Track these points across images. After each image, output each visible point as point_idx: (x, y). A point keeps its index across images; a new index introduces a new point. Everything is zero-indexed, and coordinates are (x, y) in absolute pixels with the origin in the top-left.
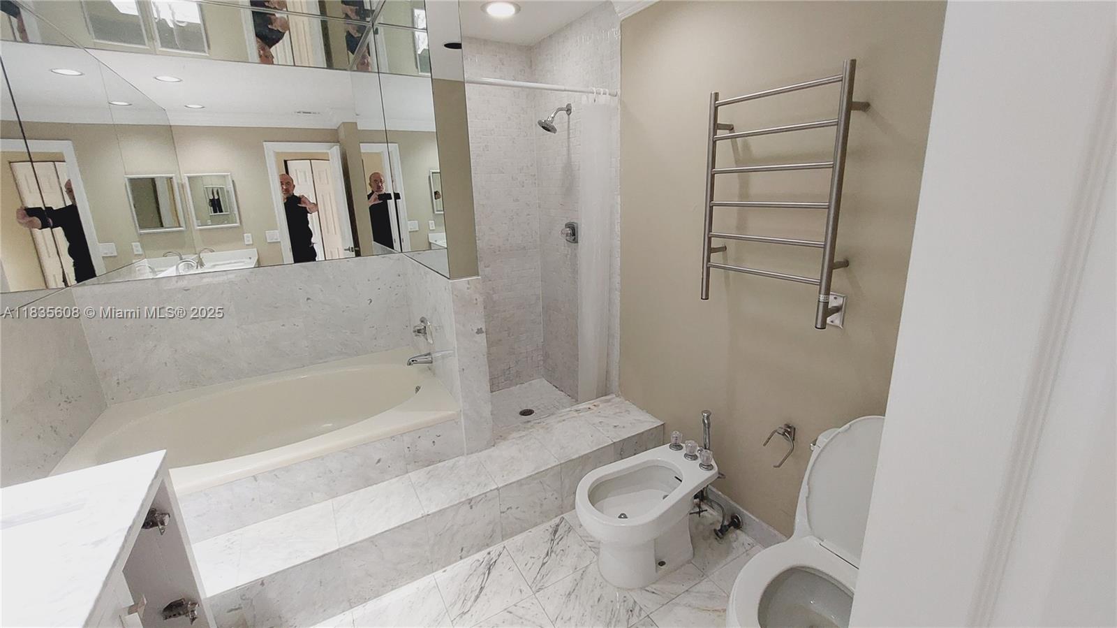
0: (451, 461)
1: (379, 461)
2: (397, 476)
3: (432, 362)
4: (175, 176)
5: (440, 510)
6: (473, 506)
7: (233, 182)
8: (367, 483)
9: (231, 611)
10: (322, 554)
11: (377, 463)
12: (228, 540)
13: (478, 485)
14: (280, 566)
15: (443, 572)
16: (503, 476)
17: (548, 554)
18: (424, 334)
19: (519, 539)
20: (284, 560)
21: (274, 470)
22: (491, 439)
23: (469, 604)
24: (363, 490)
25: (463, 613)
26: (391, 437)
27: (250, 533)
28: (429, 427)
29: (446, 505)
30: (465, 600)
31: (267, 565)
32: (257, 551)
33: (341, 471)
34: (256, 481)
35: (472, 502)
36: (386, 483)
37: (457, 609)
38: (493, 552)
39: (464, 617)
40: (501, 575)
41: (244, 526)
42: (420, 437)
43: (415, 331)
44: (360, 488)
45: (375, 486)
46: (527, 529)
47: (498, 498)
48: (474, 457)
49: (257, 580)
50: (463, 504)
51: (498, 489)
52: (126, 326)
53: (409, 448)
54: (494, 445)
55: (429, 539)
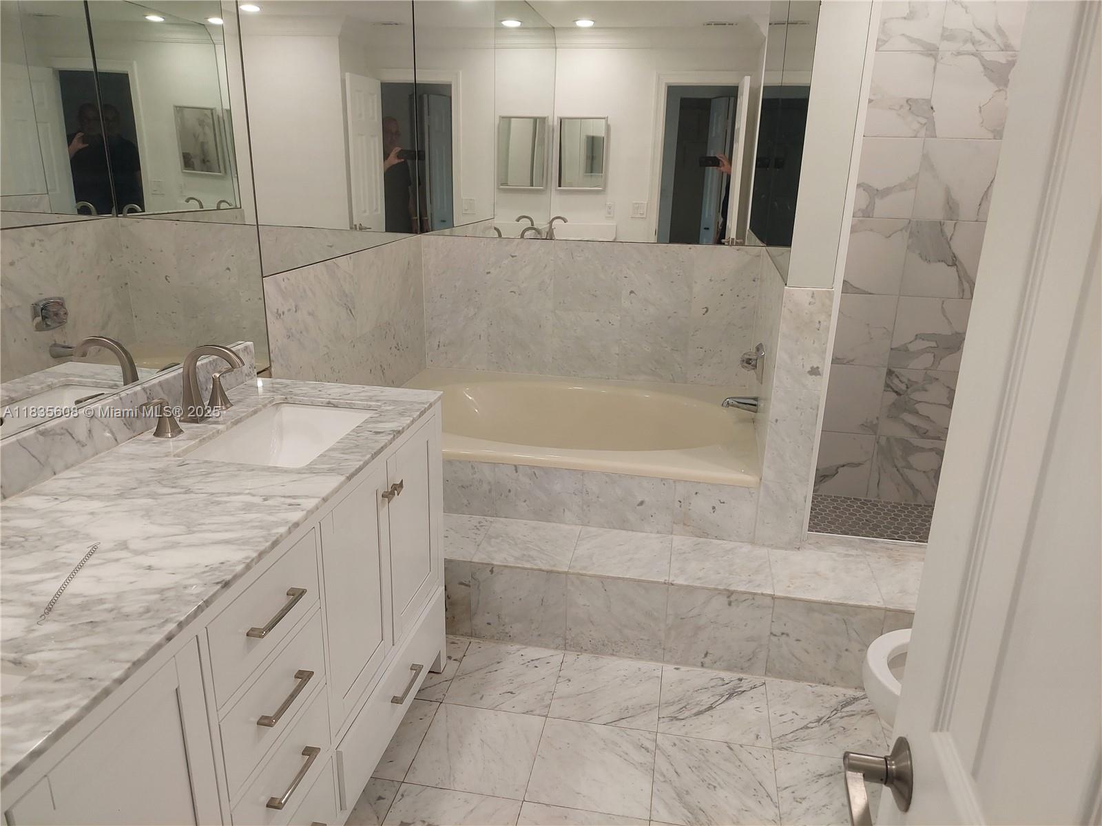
1: (641, 503)
2: (658, 532)
3: (756, 412)
4: (548, 117)
5: (687, 586)
6: (732, 604)
7: (608, 128)
8: (623, 524)
9: (461, 583)
10: (550, 568)
11: (638, 505)
12: (479, 523)
13: (750, 582)
14: (511, 562)
15: (675, 668)
16: (789, 587)
17: (819, 720)
18: (755, 366)
19: (790, 685)
20: (517, 559)
21: (533, 467)
22: (797, 537)
23: (687, 714)
24: (616, 531)
25: (675, 717)
26: (662, 480)
27: (499, 524)
28: (712, 485)
29: (697, 584)
30: (685, 707)
31: (501, 556)
32: (498, 541)
33: (598, 497)
34: (517, 472)
35: (733, 598)
36: (644, 534)
37: (671, 710)
38: (747, 681)
39: (674, 722)
40: (742, 708)
41: (497, 517)
42: (696, 493)
43: (743, 361)
44: (614, 528)
45: (630, 533)
46: (806, 680)
47: (771, 610)
48: (763, 551)
49: (488, 564)
50: (719, 593)
51: (773, 597)
52: (455, 286)
53: (680, 502)
54: (799, 548)
55: (667, 616)
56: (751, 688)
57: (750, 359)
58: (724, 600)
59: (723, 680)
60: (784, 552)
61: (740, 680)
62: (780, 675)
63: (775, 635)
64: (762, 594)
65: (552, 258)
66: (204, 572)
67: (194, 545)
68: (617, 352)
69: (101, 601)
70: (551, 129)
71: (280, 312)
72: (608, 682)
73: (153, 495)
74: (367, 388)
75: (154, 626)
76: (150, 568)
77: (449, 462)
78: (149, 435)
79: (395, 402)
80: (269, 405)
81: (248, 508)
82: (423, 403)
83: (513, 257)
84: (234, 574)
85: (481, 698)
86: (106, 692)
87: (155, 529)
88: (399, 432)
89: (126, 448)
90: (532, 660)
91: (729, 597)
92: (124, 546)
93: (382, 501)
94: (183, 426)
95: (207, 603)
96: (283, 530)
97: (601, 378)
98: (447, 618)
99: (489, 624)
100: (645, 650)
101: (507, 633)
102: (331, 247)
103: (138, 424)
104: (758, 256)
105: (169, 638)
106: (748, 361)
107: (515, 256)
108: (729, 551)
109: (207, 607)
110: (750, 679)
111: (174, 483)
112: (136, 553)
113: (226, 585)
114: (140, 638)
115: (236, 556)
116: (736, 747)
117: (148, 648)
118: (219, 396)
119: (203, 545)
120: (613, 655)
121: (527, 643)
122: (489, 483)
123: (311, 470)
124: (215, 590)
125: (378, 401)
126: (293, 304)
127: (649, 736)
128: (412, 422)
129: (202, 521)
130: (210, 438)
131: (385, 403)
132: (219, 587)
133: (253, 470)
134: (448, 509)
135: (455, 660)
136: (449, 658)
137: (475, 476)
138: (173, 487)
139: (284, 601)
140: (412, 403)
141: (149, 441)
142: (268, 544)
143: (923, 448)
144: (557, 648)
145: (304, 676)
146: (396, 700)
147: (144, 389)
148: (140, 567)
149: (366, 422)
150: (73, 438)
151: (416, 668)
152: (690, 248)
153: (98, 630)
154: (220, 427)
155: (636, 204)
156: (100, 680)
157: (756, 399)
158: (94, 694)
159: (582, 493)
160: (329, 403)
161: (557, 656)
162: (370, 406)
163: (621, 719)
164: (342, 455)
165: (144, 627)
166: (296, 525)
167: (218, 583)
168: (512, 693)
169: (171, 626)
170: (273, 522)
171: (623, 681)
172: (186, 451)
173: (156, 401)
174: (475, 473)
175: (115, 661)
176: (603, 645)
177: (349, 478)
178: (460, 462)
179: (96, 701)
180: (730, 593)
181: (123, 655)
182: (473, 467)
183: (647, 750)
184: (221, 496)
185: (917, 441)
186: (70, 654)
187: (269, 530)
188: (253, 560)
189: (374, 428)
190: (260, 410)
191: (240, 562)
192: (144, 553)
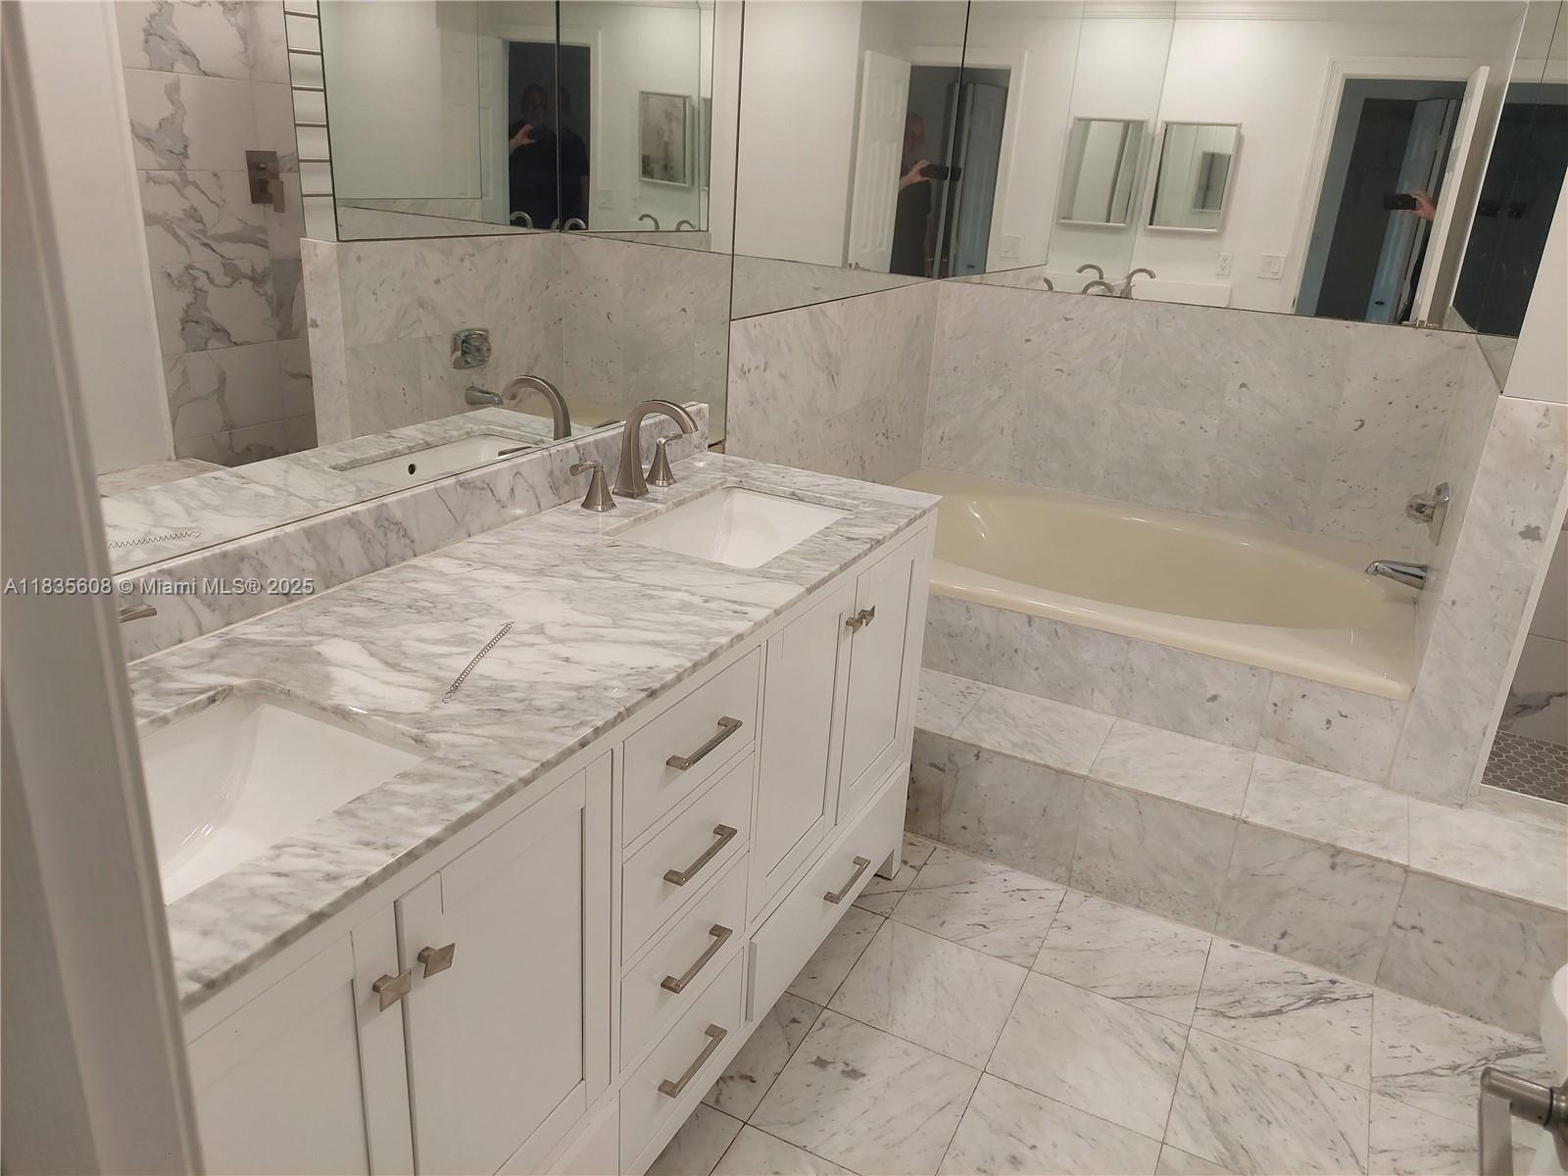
0: (1348, 779)
1: (1214, 698)
2: (1233, 745)
3: (1422, 589)
4: (1148, 121)
5: (1269, 829)
6: (1338, 868)
7: (1240, 140)
8: (1180, 725)
9: (933, 765)
10: (1062, 767)
11: (1208, 701)
12: (968, 688)
13: (1372, 840)
14: (1007, 749)
15: (1232, 945)
16: (1435, 859)
17: (1455, 1068)
18: (1430, 517)
19: (1414, 1007)
20: (1015, 745)
21: (1056, 622)
22: (1461, 788)
23: (1240, 1012)
24: (1166, 733)
25: (1222, 1013)
26: (1252, 668)
27: (995, 695)
28: (1332, 686)
29: (1285, 828)
30: (1239, 1002)
31: (994, 738)
32: (991, 717)
33: (1147, 679)
34: (1030, 625)
35: (1339, 860)
36: (1210, 744)
37: (1216, 1002)
38: (1345, 986)
39: (1220, 1019)
40: (1330, 1023)
41: (993, 684)
42: (1304, 696)
43: (1411, 506)
44: (1165, 728)
45: (1189, 738)
46: (1443, 1006)
47: (1401, 888)
48: (1399, 800)
49: (972, 745)
50: (1318, 849)
51: (1406, 870)
52: (978, 357)
53: (1276, 705)
54: (1461, 806)
55: (1229, 867)
56: (1349, 998)
57: (1424, 505)
58: (1326, 861)
59: (1305, 977)
60: (1435, 806)
61: (1333, 982)
62: (1403, 988)
63: (1400, 927)
64: (1389, 862)
65: (1126, 326)
66: (629, 675)
67: (621, 642)
68: (1206, 474)
69: (511, 689)
70: (1150, 138)
71: (745, 369)
72: (1126, 942)
73: (576, 577)
74: (844, 480)
75: (567, 727)
76: (567, 660)
77: (936, 599)
78: (576, 505)
79: (876, 503)
80: (719, 488)
81: (685, 607)
82: (915, 509)
83: (1067, 319)
84: (663, 682)
85: (942, 925)
86: (510, 791)
87: (578, 617)
88: (879, 542)
89: (549, 517)
90: (1019, 890)
91: (1333, 856)
92: (540, 630)
93: (846, 630)
94: (616, 499)
95: (629, 711)
96: (724, 640)
97: (1177, 509)
98: (907, 809)
99: (964, 828)
100: (1189, 910)
101: (988, 846)
102: (817, 289)
103: (565, 490)
104: (1462, 348)
105: (583, 744)
106: (1420, 508)
107: (1071, 319)
108: (1344, 789)
109: (628, 716)
110: (1347, 984)
111: (601, 566)
112: (554, 640)
113: (652, 694)
114: (551, 737)
115: (667, 662)
116: (1312, 1076)
117: (560, 750)
118: (661, 469)
119: (630, 643)
120: (1138, 906)
121: (1015, 866)
122: (988, 635)
123: (764, 573)
124: (639, 698)
125: (855, 498)
126: (763, 360)
127: (1177, 1029)
128: (897, 531)
129: (633, 616)
130: (646, 518)
131: (864, 503)
132: (643, 695)
133: (694, 563)
134: (928, 663)
135: (911, 866)
136: (905, 862)
137: (969, 623)
138: (600, 570)
139: (714, 731)
140: (899, 507)
141: (576, 512)
142: (705, 654)
144: (1056, 881)
145: (725, 833)
146: (830, 898)
147: (577, 447)
148: (556, 657)
149: (837, 523)
150: (494, 495)
151: (861, 863)
152: (1348, 327)
153: (505, 719)
154: (659, 506)
155: (1269, 256)
156: (506, 776)
157: (1424, 568)
158: (498, 790)
159: (1123, 669)
160: (793, 494)
161: (1056, 893)
162: (845, 504)
163: (1140, 995)
164: (806, 561)
165: (556, 725)
166: (740, 637)
167: (643, 690)
168: (985, 927)
169: (587, 731)
170: (713, 628)
171: (1149, 947)
172: (617, 530)
173: (589, 463)
174: (970, 618)
175: (523, 758)
176: (1126, 890)
177: (810, 591)
178: (952, 600)
179: (499, 798)
180: (1336, 852)
181: (531, 753)
182: (968, 610)
183: (1172, 1047)
184: (654, 590)
186: (475, 741)
187: (709, 638)
188: (685, 671)
189: (846, 532)
190: (708, 492)
191: (670, 670)
192: (562, 641)
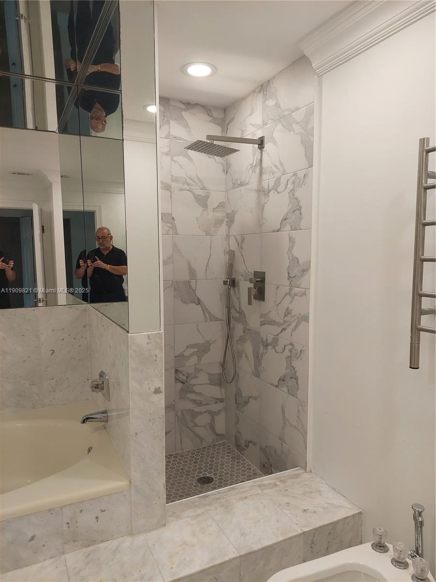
0: (114, 541)
1: (33, 538)
2: (51, 558)
3: (107, 421)
11: (30, 541)
16: (172, 568)
22: (163, 517)
26: (49, 510)
42: (81, 511)
43: (93, 387)
48: (140, 539)
54: (165, 524)
60: (155, 532)
106: (96, 386)
108: (116, 551)
143: (201, 412)
185: (197, 409)
